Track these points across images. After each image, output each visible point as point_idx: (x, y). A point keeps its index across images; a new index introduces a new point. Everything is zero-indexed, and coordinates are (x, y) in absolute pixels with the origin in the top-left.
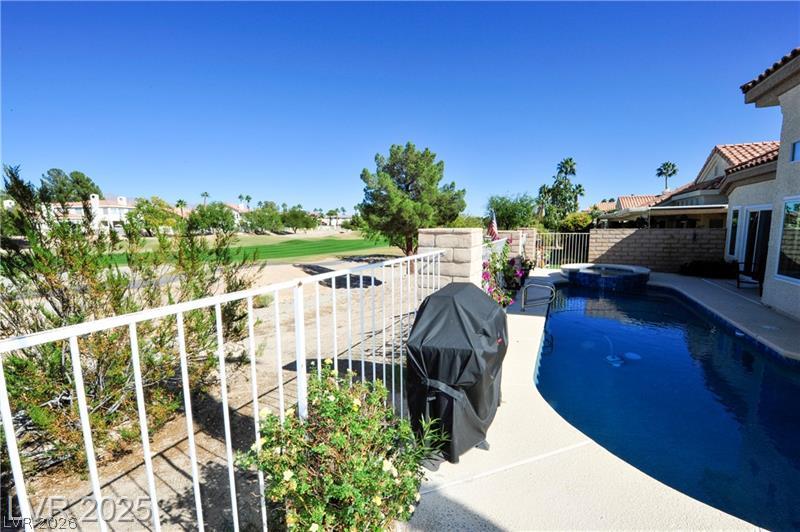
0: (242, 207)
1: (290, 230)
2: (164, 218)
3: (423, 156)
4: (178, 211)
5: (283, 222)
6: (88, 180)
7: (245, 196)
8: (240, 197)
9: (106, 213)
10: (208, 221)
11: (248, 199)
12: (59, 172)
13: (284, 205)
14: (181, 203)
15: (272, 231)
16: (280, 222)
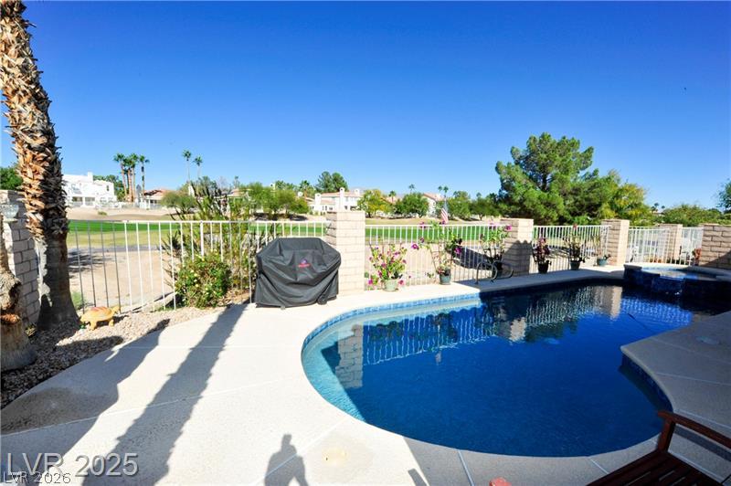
0: (439, 196)
1: (477, 217)
2: (380, 205)
3: (558, 144)
4: (389, 199)
5: (471, 210)
6: (342, 178)
7: (443, 187)
8: (440, 188)
9: (347, 200)
10: (408, 207)
11: (446, 189)
12: (327, 173)
13: (479, 194)
14: (393, 193)
15: (460, 217)
16: (468, 210)
